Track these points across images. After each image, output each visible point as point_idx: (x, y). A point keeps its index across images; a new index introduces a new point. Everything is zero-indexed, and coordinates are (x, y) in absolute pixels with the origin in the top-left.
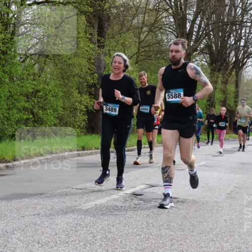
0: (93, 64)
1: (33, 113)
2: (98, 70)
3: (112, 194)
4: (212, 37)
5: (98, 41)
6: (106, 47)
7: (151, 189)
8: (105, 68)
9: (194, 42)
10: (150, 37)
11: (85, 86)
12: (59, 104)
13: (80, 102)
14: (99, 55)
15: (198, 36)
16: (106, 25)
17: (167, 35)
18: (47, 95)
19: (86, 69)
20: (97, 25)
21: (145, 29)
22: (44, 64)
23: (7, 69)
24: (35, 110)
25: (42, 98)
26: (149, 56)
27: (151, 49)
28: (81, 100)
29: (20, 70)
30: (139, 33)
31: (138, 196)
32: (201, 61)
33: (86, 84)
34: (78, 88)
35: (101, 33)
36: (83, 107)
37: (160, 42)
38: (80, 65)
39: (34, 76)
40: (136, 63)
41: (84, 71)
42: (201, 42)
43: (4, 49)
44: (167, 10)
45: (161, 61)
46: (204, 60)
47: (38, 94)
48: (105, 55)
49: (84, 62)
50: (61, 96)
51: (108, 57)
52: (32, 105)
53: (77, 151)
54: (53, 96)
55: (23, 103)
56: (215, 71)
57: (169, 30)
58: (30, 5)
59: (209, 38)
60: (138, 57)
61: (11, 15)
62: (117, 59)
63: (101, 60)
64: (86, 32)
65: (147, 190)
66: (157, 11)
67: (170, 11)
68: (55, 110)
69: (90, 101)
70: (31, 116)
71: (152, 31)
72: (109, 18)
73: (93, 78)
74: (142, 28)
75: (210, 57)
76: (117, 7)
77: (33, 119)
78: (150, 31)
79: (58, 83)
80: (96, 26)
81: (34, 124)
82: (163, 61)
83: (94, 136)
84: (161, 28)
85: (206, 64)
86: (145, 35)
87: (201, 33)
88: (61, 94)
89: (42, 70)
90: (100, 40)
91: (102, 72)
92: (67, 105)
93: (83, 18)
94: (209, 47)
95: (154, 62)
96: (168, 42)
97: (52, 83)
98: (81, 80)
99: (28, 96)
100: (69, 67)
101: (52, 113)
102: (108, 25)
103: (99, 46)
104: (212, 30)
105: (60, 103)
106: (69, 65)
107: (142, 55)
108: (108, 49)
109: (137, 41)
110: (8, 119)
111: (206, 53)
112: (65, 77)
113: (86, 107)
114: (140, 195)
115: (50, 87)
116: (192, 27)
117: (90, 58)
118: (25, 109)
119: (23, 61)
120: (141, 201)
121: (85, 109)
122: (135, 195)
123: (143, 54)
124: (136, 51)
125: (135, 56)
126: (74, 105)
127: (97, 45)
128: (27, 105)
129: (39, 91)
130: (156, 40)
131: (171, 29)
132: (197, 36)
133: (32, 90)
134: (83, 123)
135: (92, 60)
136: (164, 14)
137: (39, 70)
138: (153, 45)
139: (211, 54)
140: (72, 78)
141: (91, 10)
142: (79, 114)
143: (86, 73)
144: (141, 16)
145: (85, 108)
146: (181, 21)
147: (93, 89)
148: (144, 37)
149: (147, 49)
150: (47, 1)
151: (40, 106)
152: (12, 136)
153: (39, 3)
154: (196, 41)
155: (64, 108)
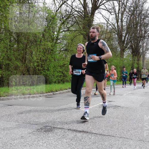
1: (63, 73)
7: (110, 103)
17: (115, 42)
22: (67, 54)
23: (53, 56)
24: (64, 72)
25: (66, 67)
29: (58, 57)
39: (63, 59)
42: (128, 45)
43: (52, 49)
44: (114, 32)
55: (59, 69)
56: (134, 56)
58: (62, 32)
59: (132, 43)
61: (55, 36)
62: (79, 46)
64: (83, 41)
65: (108, 103)
66: (111, 33)
67: (116, 33)
70: (62, 74)
71: (109, 41)
80: (87, 39)
81: (63, 77)
84: (113, 39)
85: (130, 53)
89: (66, 56)
93: (82, 36)
94: (131, 46)
96: (115, 45)
99: (61, 67)
104: (133, 40)
110: (54, 76)
111: (130, 49)
116: (125, 39)
118: (60, 72)
119: (59, 53)
128: (60, 70)
129: (65, 65)
131: (116, 39)
132: (127, 42)
133: (62, 64)
136: (114, 34)
139: (132, 49)
141: (85, 33)
144: (104, 35)
146: (120, 36)
150: (68, 30)
151: (65, 71)
152: (55, 82)
153: (65, 31)
154: (126, 44)
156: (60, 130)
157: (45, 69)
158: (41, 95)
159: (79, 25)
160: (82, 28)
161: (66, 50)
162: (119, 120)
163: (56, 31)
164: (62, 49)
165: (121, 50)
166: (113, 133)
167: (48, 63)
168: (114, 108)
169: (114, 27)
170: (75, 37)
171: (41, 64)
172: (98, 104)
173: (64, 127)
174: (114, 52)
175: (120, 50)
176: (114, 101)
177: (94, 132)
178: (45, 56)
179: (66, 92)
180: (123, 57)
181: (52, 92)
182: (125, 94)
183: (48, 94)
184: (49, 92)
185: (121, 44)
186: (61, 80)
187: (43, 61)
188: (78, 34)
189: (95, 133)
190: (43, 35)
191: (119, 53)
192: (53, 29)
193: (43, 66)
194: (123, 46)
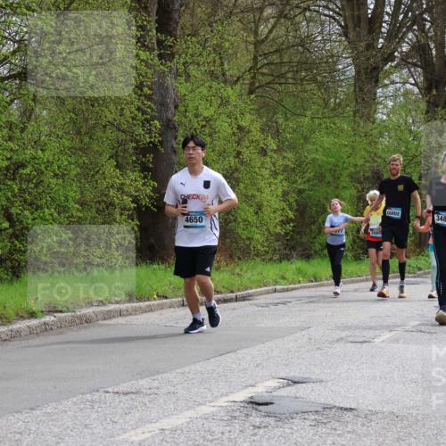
0: (149, 98)
2: (160, 112)
3: (200, 404)
4: (428, 25)
5: (160, 43)
6: (177, 56)
7: (292, 390)
8: (176, 107)
9: (385, 40)
10: (281, 31)
11: (131, 151)
12: (72, 194)
13: (121, 189)
14: (162, 75)
15: (395, 25)
16: (177, 6)
17: (322, 24)
18: (42, 173)
19: (133, 109)
20: (156, 6)
21: (269, 11)
22: (33, 100)
24: (13, 211)
25: (29, 181)
26: (282, 76)
27: (286, 59)
28: (122, 184)
30: (254, 22)
31: (260, 408)
32: (404, 83)
33: (134, 145)
34: (114, 156)
36: (128, 200)
37: (304, 43)
39: (10, 129)
40: (251, 92)
41: (128, 114)
42: (402, 39)
45: (308, 87)
46: (412, 80)
47: (21, 171)
48: (177, 75)
50: (76, 176)
51: (182, 79)
52: (8, 199)
53: (117, 302)
54: (56, 175)
56: (437, 106)
57: (326, 12)
59: (422, 29)
60: (253, 78)
63: (167, 88)
65: (283, 393)
69: (144, 184)
71: (285, 17)
73: (150, 132)
74: (261, 10)
75: (425, 72)
77: (11, 231)
79: (67, 143)
81: (12, 243)
82: (313, 86)
83: (155, 266)
84: (305, 10)
85: (416, 90)
86: (270, 26)
87: (401, 17)
88: (75, 171)
90: (163, 41)
91: (170, 116)
92: (89, 196)
94: (420, 49)
95: (291, 88)
96: (324, 41)
97: (54, 145)
98: (122, 136)
100: (93, 106)
101: (56, 215)
102: (181, 6)
103: (161, 57)
104: (429, 10)
105: (74, 193)
107: (263, 74)
108: (182, 61)
109: (252, 39)
111: (415, 65)
112: (83, 131)
114: (266, 404)
115: (48, 155)
117: (142, 83)
120: (267, 419)
121: (133, 205)
122: (255, 403)
123: (265, 71)
124: (249, 65)
125: (248, 76)
126: (106, 195)
127: (156, 52)
129: (23, 166)
130: (295, 37)
131: (329, 9)
133: (6, 163)
135: (145, 89)
137: (23, 114)
138: (288, 48)
139: (427, 65)
140: (99, 133)
142: (118, 217)
143: (133, 119)
145: (133, 202)
147: (150, 157)
148: (266, 31)
149: (275, 58)
151: (25, 201)
155: (83, 204)
165: (358, 72)
172: (222, 402)
174: (321, 85)
175: (351, 71)
185: (358, 35)
191: (344, 90)
194: (370, 46)
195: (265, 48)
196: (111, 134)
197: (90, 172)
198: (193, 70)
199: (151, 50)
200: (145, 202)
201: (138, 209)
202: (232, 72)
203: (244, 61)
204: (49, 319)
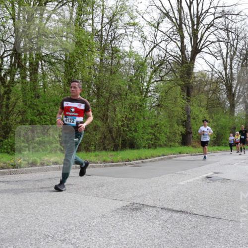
0: (185, 110)
1: (154, 135)
2: (187, 113)
3: (196, 177)
6: (191, 101)
7: (216, 175)
8: (190, 112)
10: (213, 96)
13: (178, 130)
14: (187, 105)
17: (223, 95)
18: (162, 126)
19: (181, 113)
21: (211, 92)
23: (142, 113)
25: (159, 128)
26: (213, 106)
27: (214, 102)
29: (148, 114)
30: (208, 94)
33: (181, 120)
34: (177, 123)
35: (188, 94)
36: (179, 132)
37: (219, 99)
38: (178, 111)
39: (155, 117)
40: (207, 109)
43: (140, 104)
44: (222, 82)
48: (191, 105)
49: (180, 109)
53: (177, 154)
55: (150, 130)
58: (153, 82)
60: (207, 106)
61: (144, 87)
63: (189, 108)
64: (181, 94)
65: (214, 175)
66: (217, 83)
67: (224, 83)
68: (166, 134)
69: (183, 129)
70: (154, 137)
72: (192, 87)
73: (185, 117)
74: (209, 91)
76: (196, 82)
78: (214, 93)
79: (167, 120)
80: (186, 91)
82: (220, 108)
83: (185, 147)
84: (219, 91)
88: (168, 126)
89: (159, 113)
90: (188, 98)
91: (189, 114)
92: (171, 131)
93: (179, 87)
96: (223, 98)
97: (164, 120)
98: (179, 118)
99: (152, 127)
101: (164, 135)
102: (192, 91)
103: (187, 101)
105: (168, 130)
106: (172, 111)
109: (207, 98)
110: (143, 139)
113: (181, 132)
114: (210, 178)
115: (163, 122)
116: (235, 91)
117: (183, 107)
118: (151, 133)
119: (150, 110)
120: (211, 181)
122: (208, 177)
123: (210, 105)
126: (175, 131)
128: (152, 131)
129: (157, 124)
130: (216, 98)
131: (224, 92)
132: (238, 95)
133: (154, 124)
134: (180, 140)
136: (221, 84)
138: (215, 100)
140: (174, 118)
141: (183, 83)
142: (177, 136)
143: (181, 115)
144: (209, 86)
146: (229, 87)
148: (210, 96)
149: (212, 102)
150: (161, 80)
151: (158, 132)
152: (145, 147)
153: (157, 81)
154: (238, 97)
155: (170, 133)
156: (151, 209)
157: (131, 130)
158: (127, 163)
159: (175, 74)
160: (179, 77)
161: (158, 105)
162: (228, 198)
163: (146, 81)
164: (154, 105)
165: (230, 105)
166: (220, 214)
167: (136, 122)
168: (222, 182)
169: (221, 76)
170: (170, 88)
171: (127, 124)
172: (201, 177)
173: (156, 205)
174: (222, 108)
175: (229, 105)
176: (222, 173)
177: (195, 212)
178: (132, 113)
179: (159, 160)
180: (233, 115)
181: (140, 159)
182: (237, 164)
183: (136, 161)
184: (137, 160)
185: (230, 97)
186: (152, 144)
187: (130, 119)
188: (174, 85)
189: (197, 213)
190: (129, 86)
191: (227, 109)
192: (142, 79)
193: (130, 126)
194: (233, 100)
195: (210, 100)
196: (176, 118)
197: (172, 126)
198: (194, 104)
199: (185, 100)
200: (183, 133)
201: (182, 134)
202: (203, 105)
203: (206, 103)
204: (163, 157)
